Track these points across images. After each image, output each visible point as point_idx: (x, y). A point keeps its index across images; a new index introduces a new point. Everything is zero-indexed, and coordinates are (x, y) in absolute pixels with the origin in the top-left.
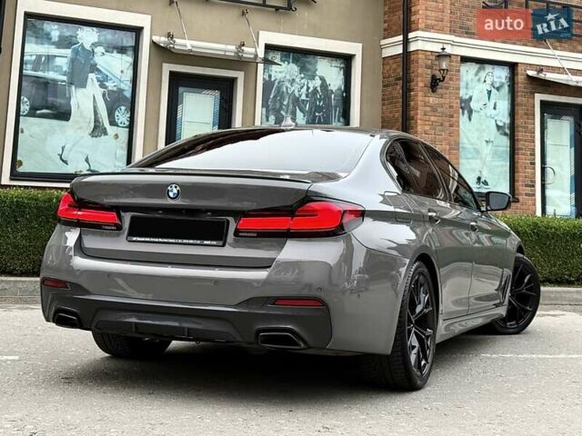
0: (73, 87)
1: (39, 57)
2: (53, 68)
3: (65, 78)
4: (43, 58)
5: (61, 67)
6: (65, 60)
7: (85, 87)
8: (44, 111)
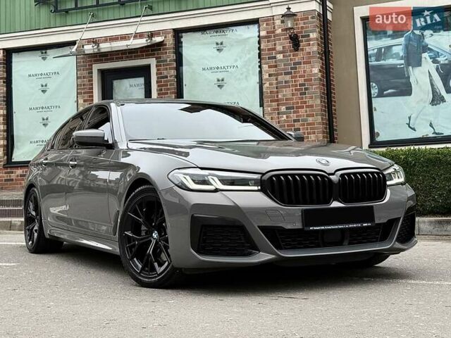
0: (410, 68)
1: (380, 49)
2: (392, 55)
3: (402, 62)
4: (383, 50)
5: (398, 54)
6: (401, 47)
7: (420, 65)
8: (390, 91)
